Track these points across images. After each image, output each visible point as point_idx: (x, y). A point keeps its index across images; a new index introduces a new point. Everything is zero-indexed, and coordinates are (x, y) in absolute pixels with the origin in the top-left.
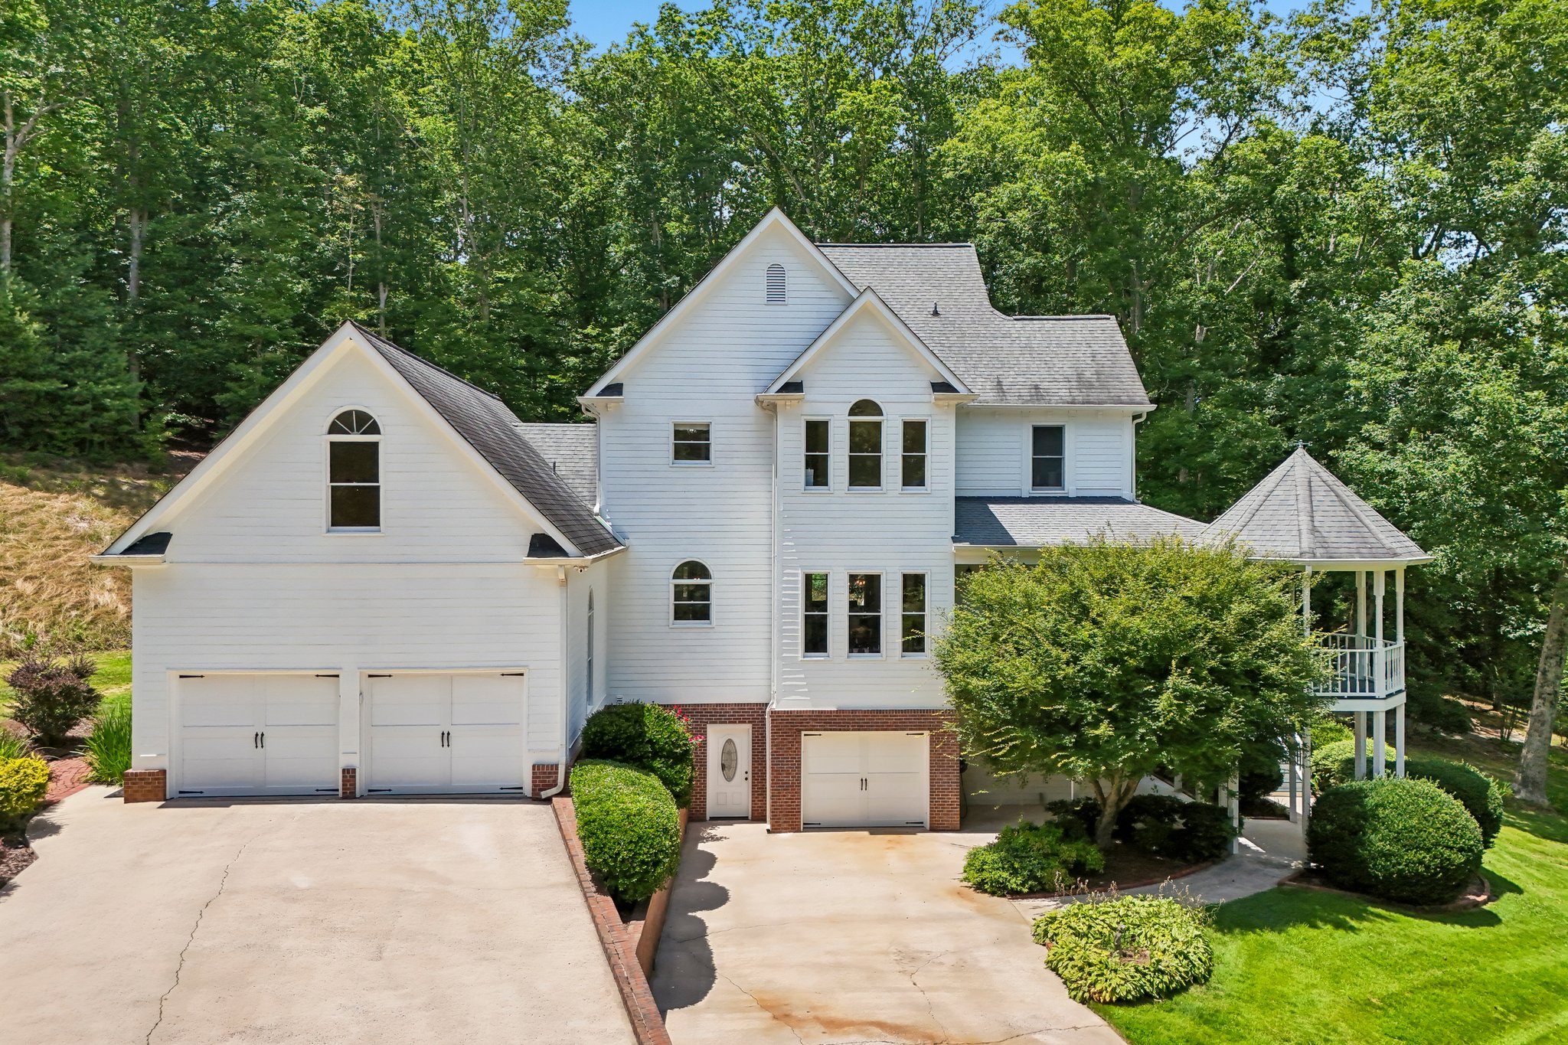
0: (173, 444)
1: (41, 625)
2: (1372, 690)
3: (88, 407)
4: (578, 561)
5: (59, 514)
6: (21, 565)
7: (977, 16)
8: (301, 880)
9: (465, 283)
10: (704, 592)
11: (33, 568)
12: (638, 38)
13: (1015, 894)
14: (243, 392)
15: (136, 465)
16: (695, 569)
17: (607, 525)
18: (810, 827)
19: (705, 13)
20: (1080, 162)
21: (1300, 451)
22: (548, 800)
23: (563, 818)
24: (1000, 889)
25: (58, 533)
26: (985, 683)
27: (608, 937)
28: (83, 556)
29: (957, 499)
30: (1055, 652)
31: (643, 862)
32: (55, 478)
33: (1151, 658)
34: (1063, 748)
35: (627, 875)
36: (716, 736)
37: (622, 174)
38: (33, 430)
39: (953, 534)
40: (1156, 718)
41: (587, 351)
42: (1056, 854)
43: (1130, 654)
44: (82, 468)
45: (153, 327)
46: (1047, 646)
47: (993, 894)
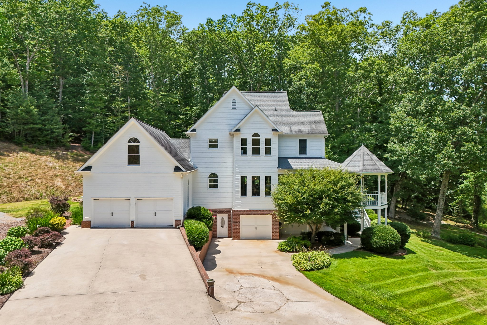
0: (72, 142)
1: (44, 191)
2: (377, 204)
3: (50, 132)
4: (186, 172)
5: (44, 161)
6: (37, 175)
7: (295, 22)
8: (125, 243)
9: (152, 96)
10: (216, 181)
11: (40, 176)
12: (201, 28)
13: (289, 252)
14: (91, 127)
15: (62, 148)
16: (214, 175)
17: (192, 164)
18: (242, 239)
19: (219, 20)
20: (318, 67)
21: (363, 146)
22: (179, 228)
23: (182, 232)
24: (285, 251)
25: (45, 166)
26: (283, 202)
27: (192, 253)
28: (52, 173)
29: (279, 158)
30: (298, 194)
31: (200, 239)
32: (42, 151)
33: (320, 195)
34: (300, 217)
35: (197, 241)
36: (219, 217)
37: (196, 65)
38: (35, 138)
39: (277, 166)
40: (320, 209)
41: (186, 114)
42: (299, 243)
43: (315, 194)
44: (49, 149)
45: (66, 109)
46: (296, 193)
47: (284, 252)
